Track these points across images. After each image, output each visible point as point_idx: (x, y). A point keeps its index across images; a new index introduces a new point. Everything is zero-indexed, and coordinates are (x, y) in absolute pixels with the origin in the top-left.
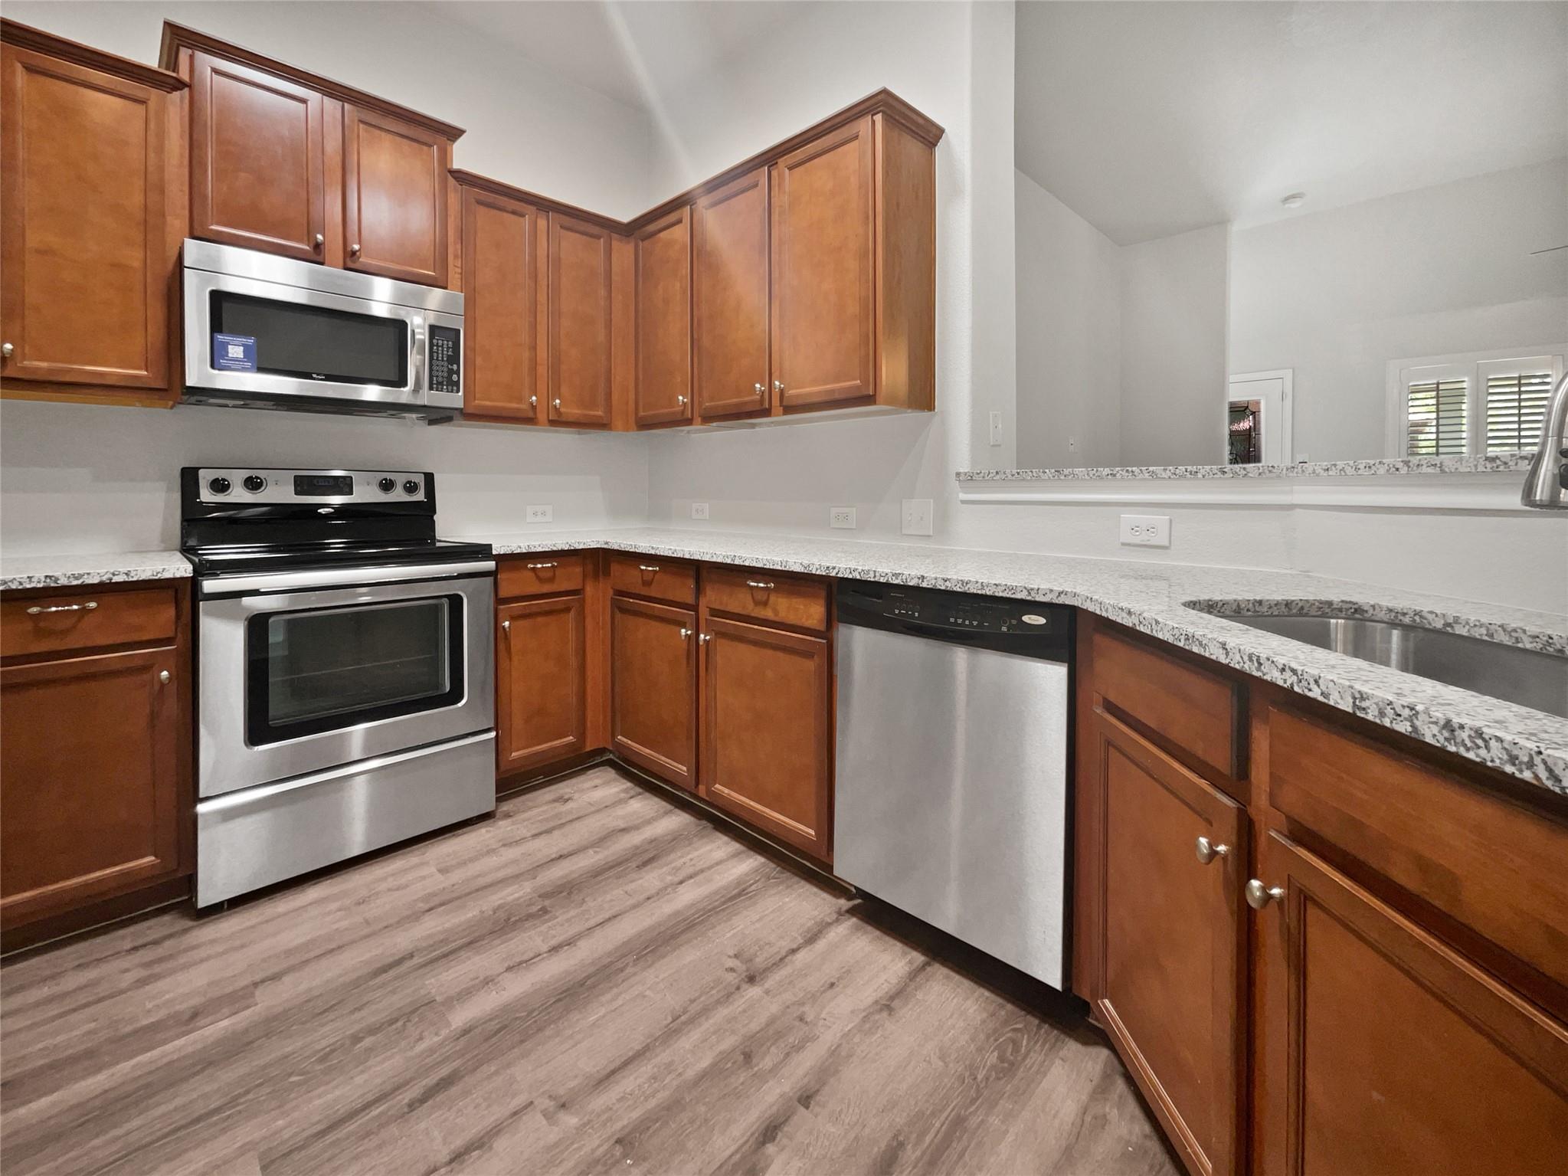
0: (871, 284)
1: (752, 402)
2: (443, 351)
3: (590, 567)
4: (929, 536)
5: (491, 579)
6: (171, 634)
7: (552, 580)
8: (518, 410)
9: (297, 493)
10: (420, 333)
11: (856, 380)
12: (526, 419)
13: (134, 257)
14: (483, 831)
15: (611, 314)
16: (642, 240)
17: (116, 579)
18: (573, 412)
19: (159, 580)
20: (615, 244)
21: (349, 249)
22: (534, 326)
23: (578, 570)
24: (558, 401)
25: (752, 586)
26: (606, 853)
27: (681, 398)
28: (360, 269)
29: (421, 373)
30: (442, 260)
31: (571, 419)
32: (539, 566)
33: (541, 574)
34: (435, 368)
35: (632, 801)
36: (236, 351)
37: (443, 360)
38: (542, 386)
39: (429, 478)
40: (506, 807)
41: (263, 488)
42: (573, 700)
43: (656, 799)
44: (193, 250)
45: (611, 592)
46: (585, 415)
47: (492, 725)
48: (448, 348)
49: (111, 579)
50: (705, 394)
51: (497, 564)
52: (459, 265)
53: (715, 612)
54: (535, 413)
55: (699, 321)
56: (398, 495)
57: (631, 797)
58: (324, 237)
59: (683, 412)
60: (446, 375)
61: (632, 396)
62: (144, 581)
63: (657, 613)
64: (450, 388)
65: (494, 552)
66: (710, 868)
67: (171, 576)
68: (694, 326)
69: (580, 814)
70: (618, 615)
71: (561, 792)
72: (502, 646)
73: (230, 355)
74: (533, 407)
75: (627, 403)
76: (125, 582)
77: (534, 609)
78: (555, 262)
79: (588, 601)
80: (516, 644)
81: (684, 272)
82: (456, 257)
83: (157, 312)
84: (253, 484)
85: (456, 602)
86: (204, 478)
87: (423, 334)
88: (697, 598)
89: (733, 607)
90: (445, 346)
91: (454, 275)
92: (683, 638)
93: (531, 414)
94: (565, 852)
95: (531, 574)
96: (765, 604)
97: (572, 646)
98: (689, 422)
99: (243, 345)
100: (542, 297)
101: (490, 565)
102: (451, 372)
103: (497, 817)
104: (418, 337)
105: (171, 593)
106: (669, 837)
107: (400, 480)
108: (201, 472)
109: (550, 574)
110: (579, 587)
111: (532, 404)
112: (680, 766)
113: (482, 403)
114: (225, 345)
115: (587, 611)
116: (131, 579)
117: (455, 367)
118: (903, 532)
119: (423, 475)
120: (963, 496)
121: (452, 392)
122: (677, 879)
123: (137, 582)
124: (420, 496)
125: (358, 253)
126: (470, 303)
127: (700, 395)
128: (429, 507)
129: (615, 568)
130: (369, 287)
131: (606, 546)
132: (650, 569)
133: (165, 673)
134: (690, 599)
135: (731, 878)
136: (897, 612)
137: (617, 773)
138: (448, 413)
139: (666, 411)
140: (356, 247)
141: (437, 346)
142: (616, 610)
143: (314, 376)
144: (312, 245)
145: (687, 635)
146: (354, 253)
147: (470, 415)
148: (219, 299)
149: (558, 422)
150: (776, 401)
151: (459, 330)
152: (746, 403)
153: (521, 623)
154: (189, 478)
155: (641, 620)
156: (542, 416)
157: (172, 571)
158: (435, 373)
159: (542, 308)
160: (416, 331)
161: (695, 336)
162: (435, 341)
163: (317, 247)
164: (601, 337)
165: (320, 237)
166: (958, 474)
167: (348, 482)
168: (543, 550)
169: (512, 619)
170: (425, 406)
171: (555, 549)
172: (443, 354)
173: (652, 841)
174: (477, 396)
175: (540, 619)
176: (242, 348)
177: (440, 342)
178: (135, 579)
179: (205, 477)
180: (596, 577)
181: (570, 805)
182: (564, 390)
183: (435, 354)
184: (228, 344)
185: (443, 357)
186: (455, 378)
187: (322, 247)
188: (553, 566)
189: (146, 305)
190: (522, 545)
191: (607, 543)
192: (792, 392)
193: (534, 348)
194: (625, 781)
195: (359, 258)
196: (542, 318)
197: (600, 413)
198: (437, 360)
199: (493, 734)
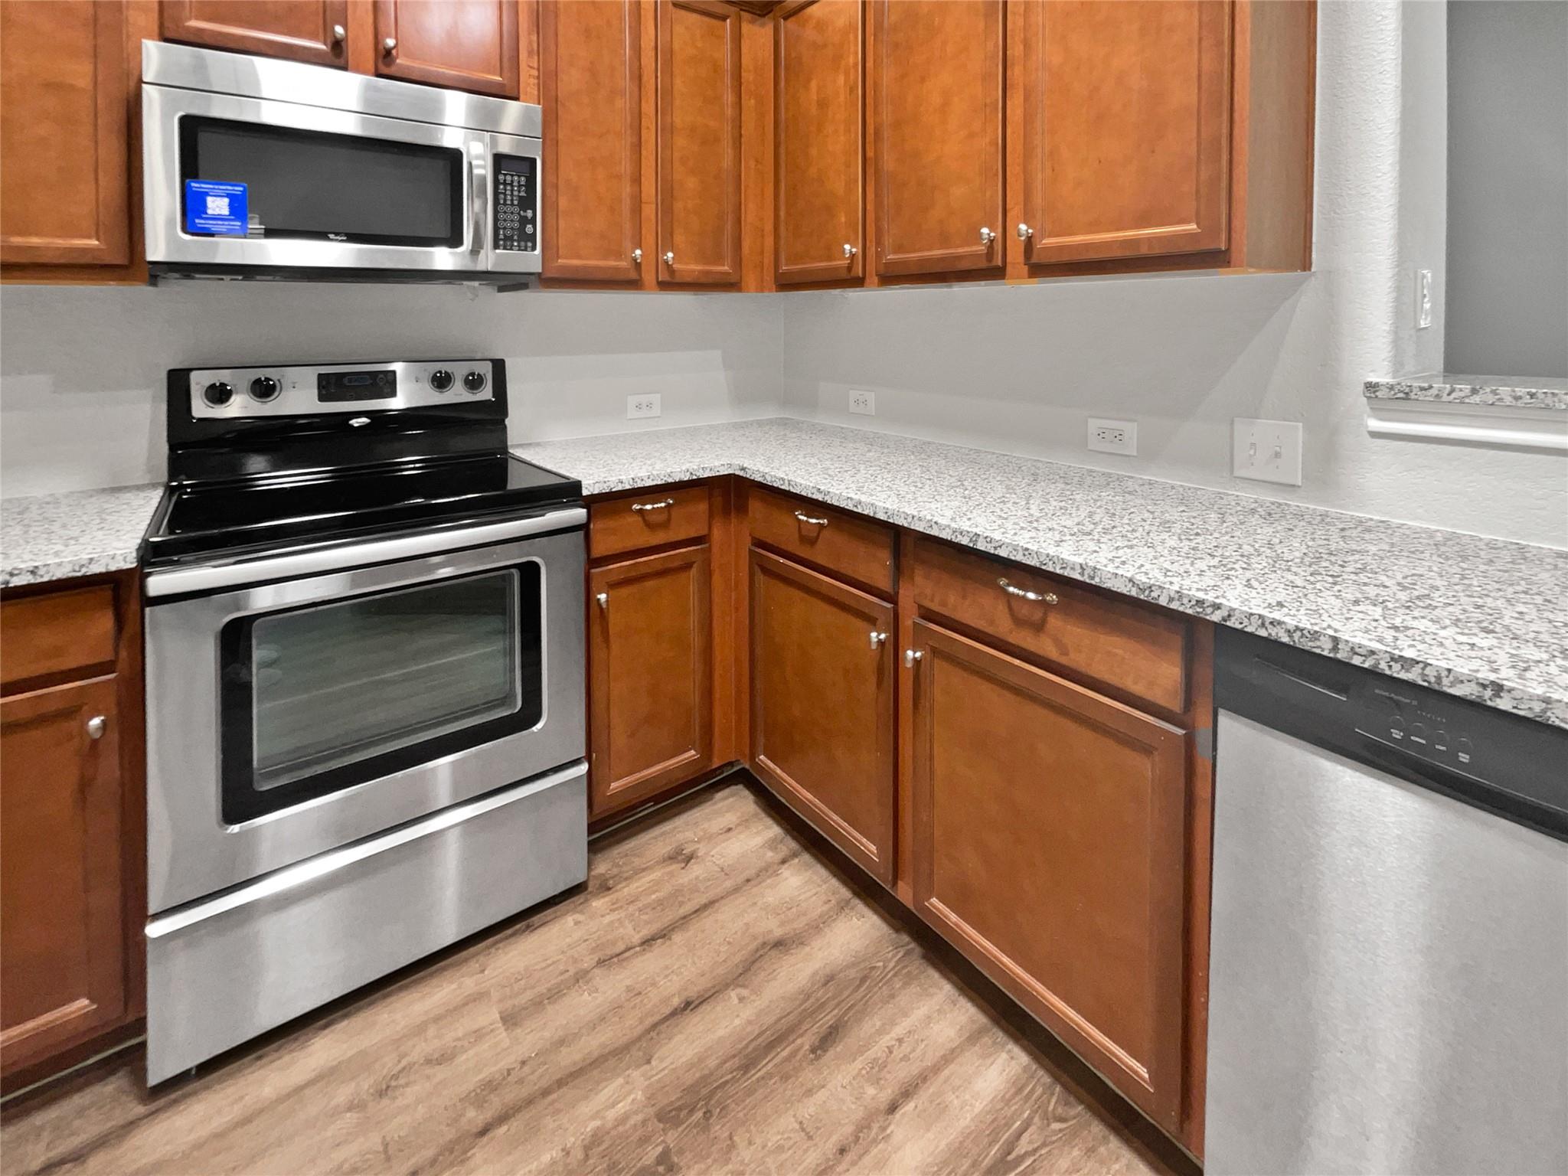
0: (1226, 49)
1: (974, 256)
2: (512, 191)
3: (718, 501)
4: (1294, 486)
5: (581, 534)
6: (106, 655)
7: (665, 525)
8: (617, 269)
9: (322, 398)
10: (479, 167)
11: (1188, 222)
12: (631, 283)
13: (79, 73)
14: (570, 920)
15: (740, 127)
16: (785, 19)
17: (16, 582)
18: (691, 268)
19: (84, 577)
20: (746, 28)
21: (381, 47)
22: (638, 146)
23: (703, 507)
24: (670, 255)
25: (1013, 594)
26: (760, 1002)
27: (847, 247)
28: (398, 75)
29: (482, 222)
30: (510, 59)
31: (689, 279)
32: (649, 507)
33: (649, 518)
34: (501, 216)
35: (786, 871)
36: (218, 205)
37: (512, 204)
38: (649, 238)
39: (499, 367)
40: (602, 867)
41: (276, 394)
42: (695, 698)
43: (823, 872)
44: (154, 56)
45: (748, 540)
46: (707, 273)
47: (583, 754)
48: (520, 186)
49: (8, 582)
50: (888, 241)
51: (589, 513)
52: (536, 66)
53: (929, 615)
54: (640, 275)
55: (877, 133)
56: (458, 394)
57: (784, 862)
58: (345, 27)
59: (849, 268)
60: (516, 225)
61: (769, 241)
62: (59, 581)
63: (824, 590)
64: (523, 244)
65: (585, 492)
66: (936, 1069)
67: (103, 570)
68: (869, 139)
69: (711, 895)
70: (760, 577)
71: (680, 837)
72: (596, 629)
73: (210, 212)
74: (638, 266)
75: (762, 253)
76: (30, 586)
77: (643, 570)
78: (666, 56)
79: (715, 549)
80: (615, 621)
81: (851, 60)
82: (530, 53)
83: (112, 151)
84: (263, 390)
85: (530, 571)
86: (197, 384)
87: (484, 167)
88: (896, 582)
89: (968, 615)
90: (515, 184)
91: (528, 79)
92: (874, 647)
93: (633, 275)
94: (692, 992)
95: (638, 519)
96: (1039, 627)
97: (693, 620)
98: (858, 282)
99: (228, 196)
100: (648, 108)
101: (578, 514)
102: (524, 221)
103: (590, 889)
104: (476, 171)
105: (107, 593)
106: (852, 973)
107: (459, 371)
108: (194, 375)
109: (663, 517)
110: (704, 532)
111: (635, 260)
112: (864, 840)
113: (566, 262)
114: (201, 197)
115: (715, 565)
116: (39, 580)
117: (529, 213)
118: (1237, 473)
119: (489, 365)
120: (1375, 424)
121: (526, 250)
122: (886, 1096)
123: (50, 582)
124: (486, 394)
125: (394, 52)
126: (551, 119)
127: (879, 243)
128: (499, 406)
129: (756, 507)
130: (438, 106)
131: (741, 473)
132: (814, 521)
133: (96, 722)
134: (884, 583)
135: (979, 1106)
136: (1397, 734)
137: (756, 803)
138: (523, 279)
139: (823, 264)
140: (390, 42)
141: (505, 183)
142: (757, 569)
143: (331, 236)
144: (329, 41)
145: (880, 641)
146: (388, 52)
147: (550, 280)
148: (192, 128)
149: (671, 283)
150: (1016, 255)
151: (534, 161)
152: (959, 258)
153: (624, 592)
154: (178, 383)
155: (797, 594)
156: (649, 277)
157: (103, 561)
158: (501, 224)
159: (648, 123)
160: (474, 163)
161: (870, 154)
162: (501, 177)
163: (337, 45)
164: (727, 162)
165: (339, 30)
166: (1371, 387)
167: (390, 377)
168: (654, 483)
169: (612, 586)
170: (487, 272)
171: (670, 480)
172: (512, 195)
173: (829, 979)
174: (561, 252)
175: (650, 584)
176: (226, 200)
177: (509, 178)
178: (45, 579)
179: (199, 381)
180: (726, 512)
181: (696, 870)
182: (679, 238)
183: (502, 196)
184: (207, 194)
185: (512, 200)
186: (529, 229)
187: (343, 44)
188: (669, 506)
189: (96, 142)
190: (623, 477)
191: (743, 469)
192: (1048, 241)
193: (637, 180)
194: (769, 822)
195: (397, 57)
196: (649, 136)
197: (726, 268)
198: (505, 204)
199: (584, 768)
